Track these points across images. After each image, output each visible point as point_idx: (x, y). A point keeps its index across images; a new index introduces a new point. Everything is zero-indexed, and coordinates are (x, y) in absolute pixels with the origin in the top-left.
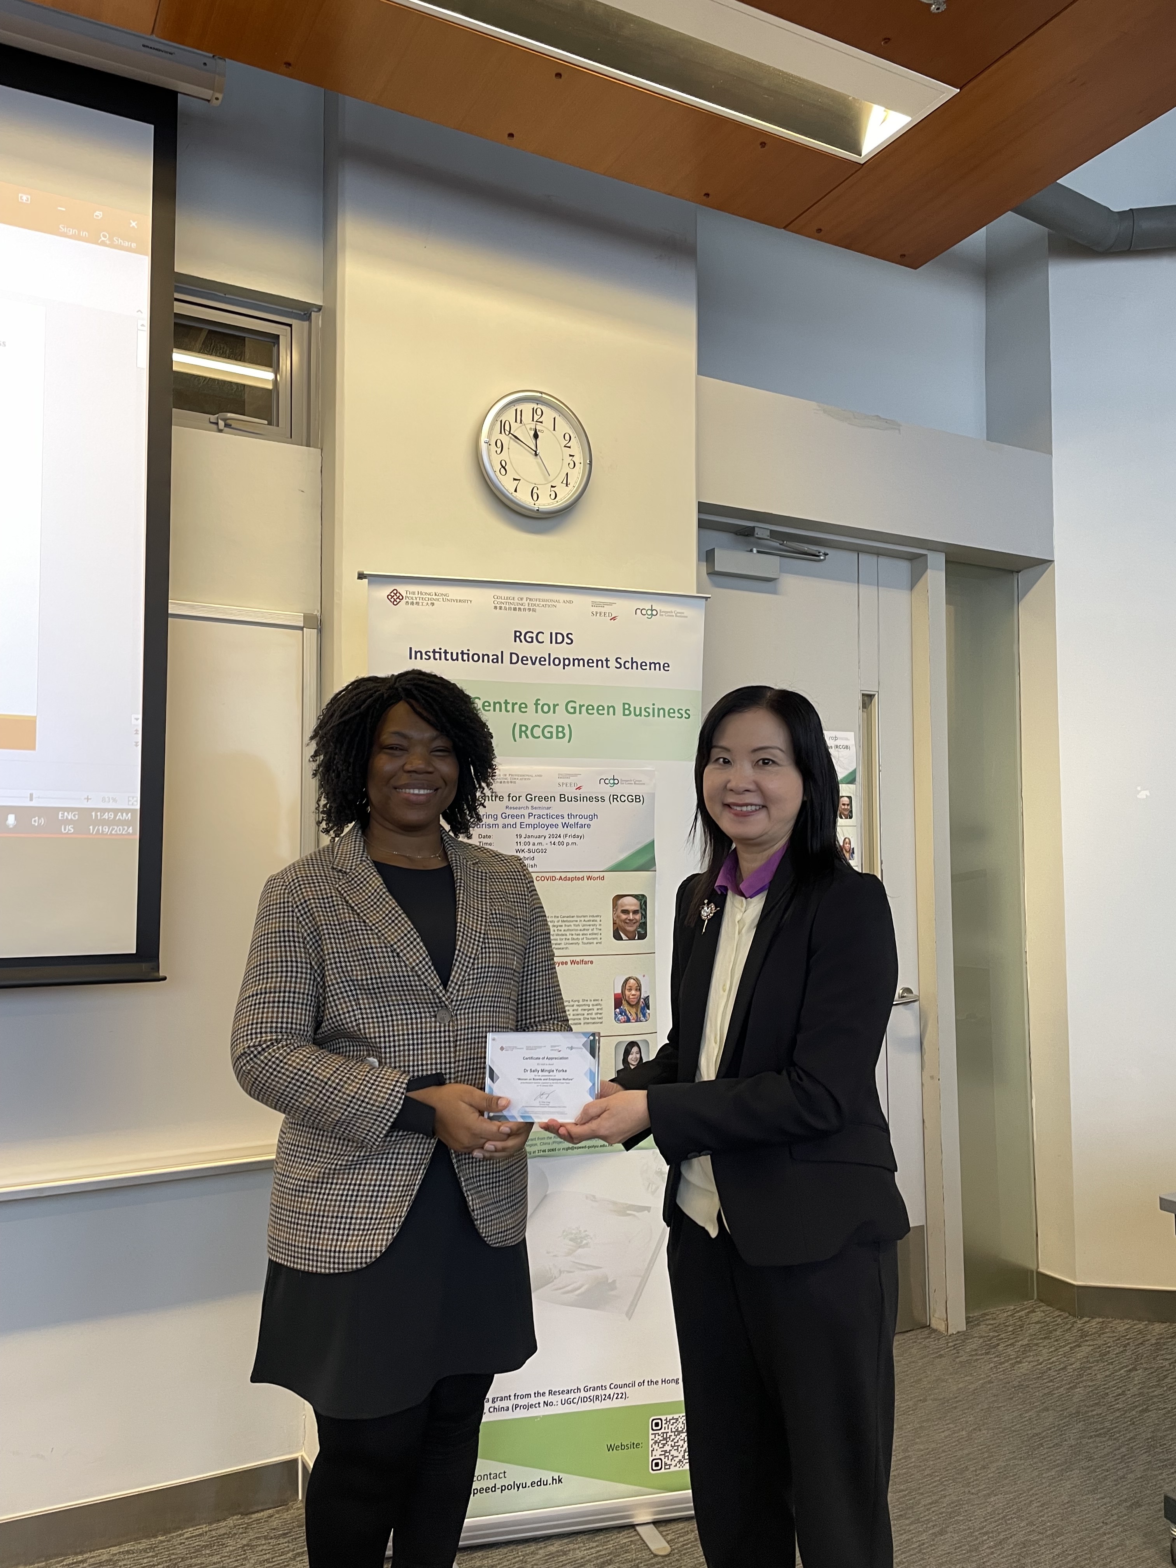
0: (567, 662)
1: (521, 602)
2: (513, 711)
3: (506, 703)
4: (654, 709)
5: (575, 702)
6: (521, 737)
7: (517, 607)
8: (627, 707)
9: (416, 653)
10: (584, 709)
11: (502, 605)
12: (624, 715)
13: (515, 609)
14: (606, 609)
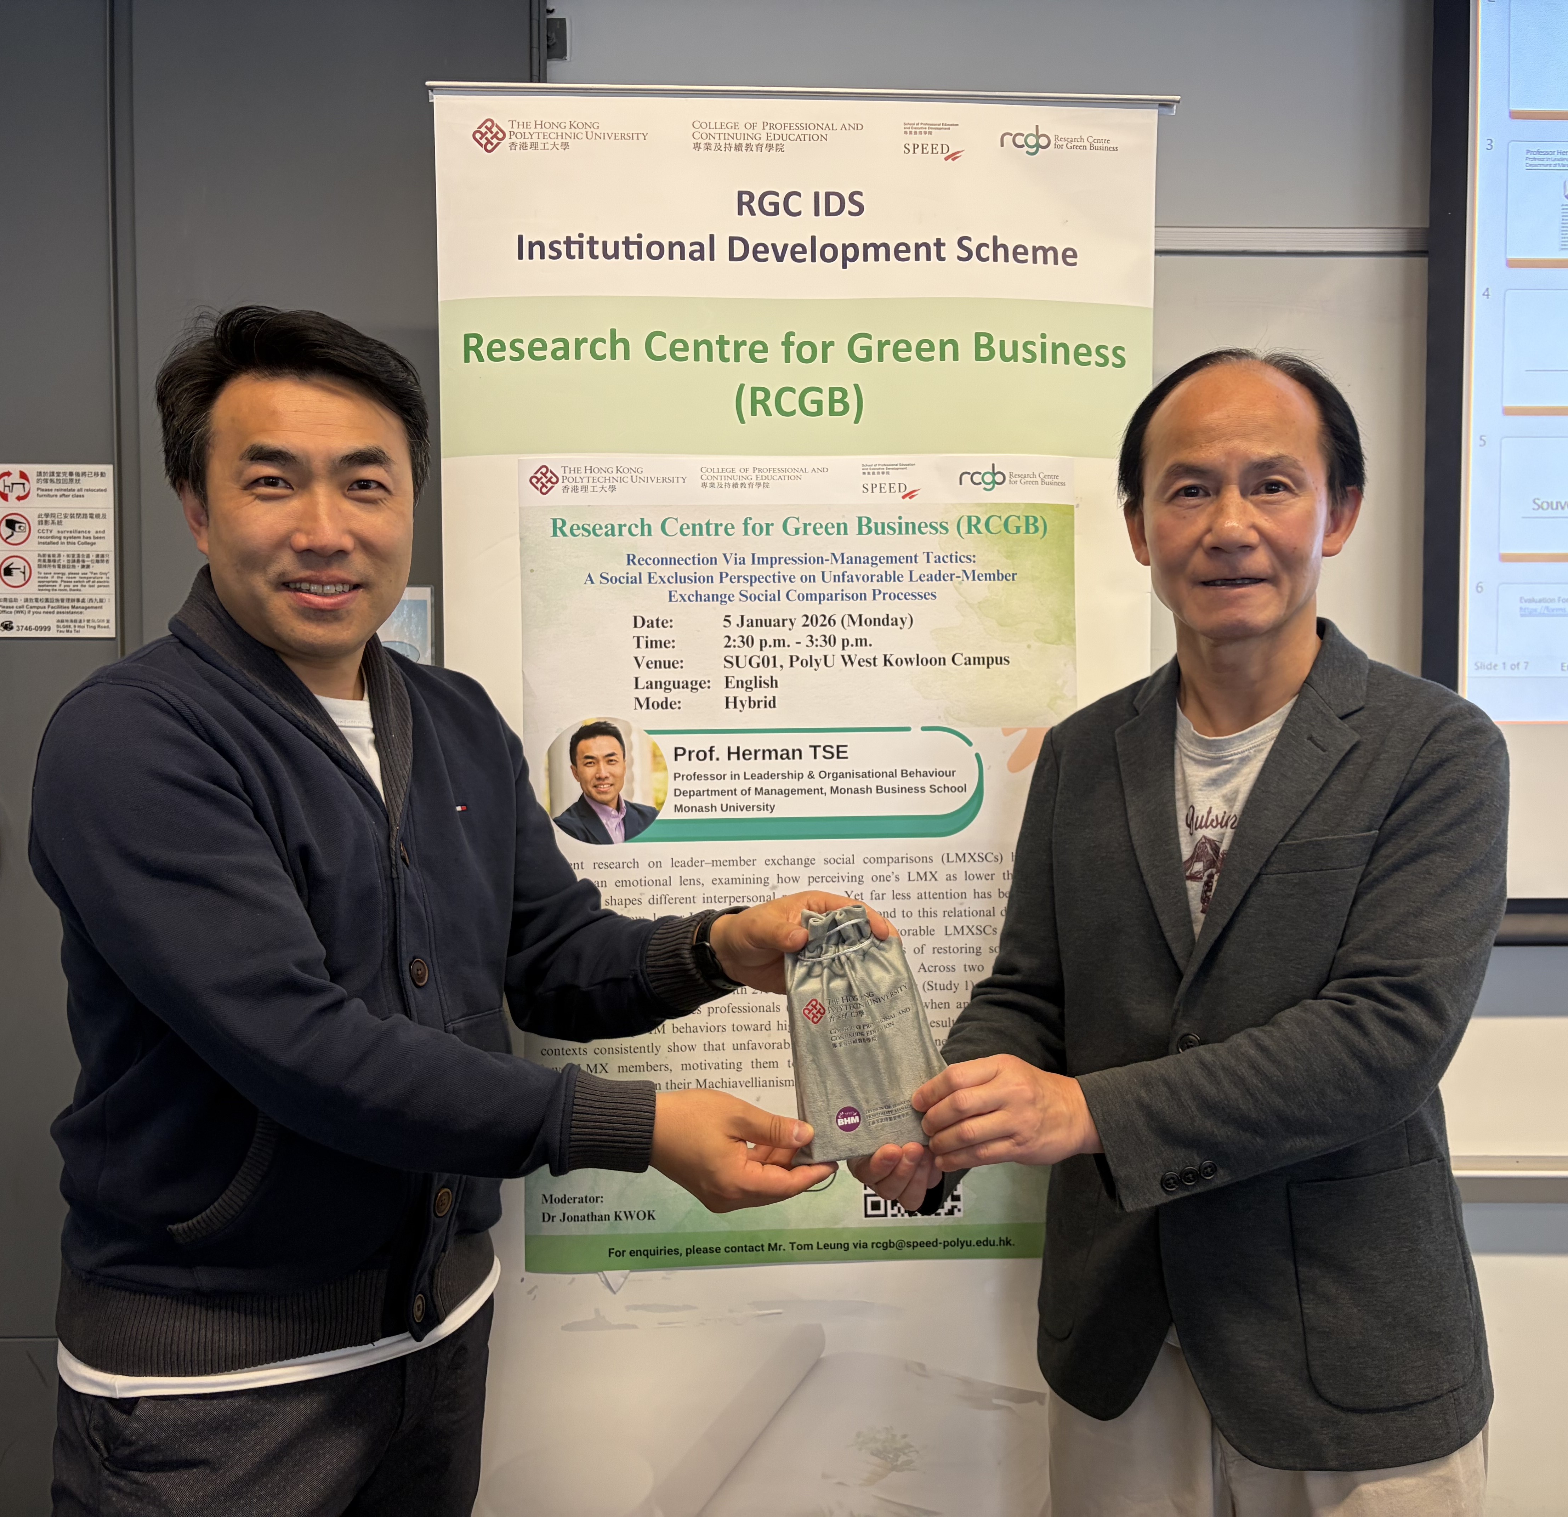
0: (850, 253)
1: (750, 132)
2: (737, 359)
3: (722, 342)
4: (1043, 345)
5: (869, 336)
6: (754, 412)
7: (744, 143)
8: (984, 340)
9: (531, 245)
10: (888, 350)
11: (712, 141)
12: (978, 358)
13: (738, 148)
14: (938, 137)
